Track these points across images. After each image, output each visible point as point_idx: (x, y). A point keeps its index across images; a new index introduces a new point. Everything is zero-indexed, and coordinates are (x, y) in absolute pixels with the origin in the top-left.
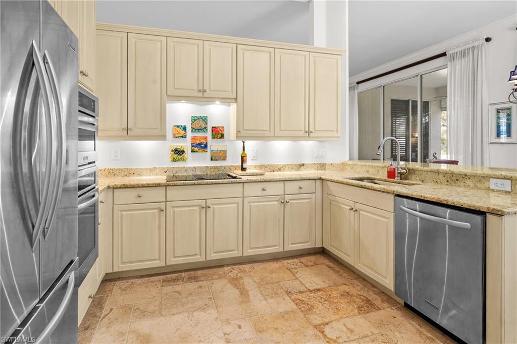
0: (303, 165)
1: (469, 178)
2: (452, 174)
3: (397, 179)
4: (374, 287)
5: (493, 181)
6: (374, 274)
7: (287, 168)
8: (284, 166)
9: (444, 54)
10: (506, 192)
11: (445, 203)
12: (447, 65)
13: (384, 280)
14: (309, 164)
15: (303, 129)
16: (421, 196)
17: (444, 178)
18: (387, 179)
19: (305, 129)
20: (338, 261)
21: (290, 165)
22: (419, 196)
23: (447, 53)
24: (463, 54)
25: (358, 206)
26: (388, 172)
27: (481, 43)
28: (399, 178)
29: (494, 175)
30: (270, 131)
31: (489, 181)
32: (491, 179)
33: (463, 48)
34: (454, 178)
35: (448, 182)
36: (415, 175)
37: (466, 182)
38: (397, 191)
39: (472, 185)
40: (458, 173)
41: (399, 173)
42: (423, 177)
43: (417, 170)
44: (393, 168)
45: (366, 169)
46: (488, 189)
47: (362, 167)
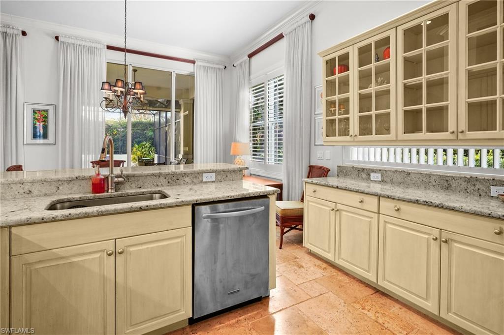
1: (188, 176)
2: (174, 175)
3: (111, 192)
10: (212, 182)
11: (248, 196)
13: (178, 314)
17: (165, 180)
22: (226, 197)
25: (122, 243)
26: (93, 184)
28: (113, 191)
29: (205, 170)
31: (202, 176)
32: (204, 174)
34: (174, 178)
35: (169, 183)
36: (130, 183)
37: (185, 180)
38: (201, 199)
39: (190, 182)
40: (180, 173)
41: (115, 183)
42: (140, 183)
43: (134, 176)
44: (101, 179)
45: (23, 189)
46: (202, 182)
47: (12, 186)
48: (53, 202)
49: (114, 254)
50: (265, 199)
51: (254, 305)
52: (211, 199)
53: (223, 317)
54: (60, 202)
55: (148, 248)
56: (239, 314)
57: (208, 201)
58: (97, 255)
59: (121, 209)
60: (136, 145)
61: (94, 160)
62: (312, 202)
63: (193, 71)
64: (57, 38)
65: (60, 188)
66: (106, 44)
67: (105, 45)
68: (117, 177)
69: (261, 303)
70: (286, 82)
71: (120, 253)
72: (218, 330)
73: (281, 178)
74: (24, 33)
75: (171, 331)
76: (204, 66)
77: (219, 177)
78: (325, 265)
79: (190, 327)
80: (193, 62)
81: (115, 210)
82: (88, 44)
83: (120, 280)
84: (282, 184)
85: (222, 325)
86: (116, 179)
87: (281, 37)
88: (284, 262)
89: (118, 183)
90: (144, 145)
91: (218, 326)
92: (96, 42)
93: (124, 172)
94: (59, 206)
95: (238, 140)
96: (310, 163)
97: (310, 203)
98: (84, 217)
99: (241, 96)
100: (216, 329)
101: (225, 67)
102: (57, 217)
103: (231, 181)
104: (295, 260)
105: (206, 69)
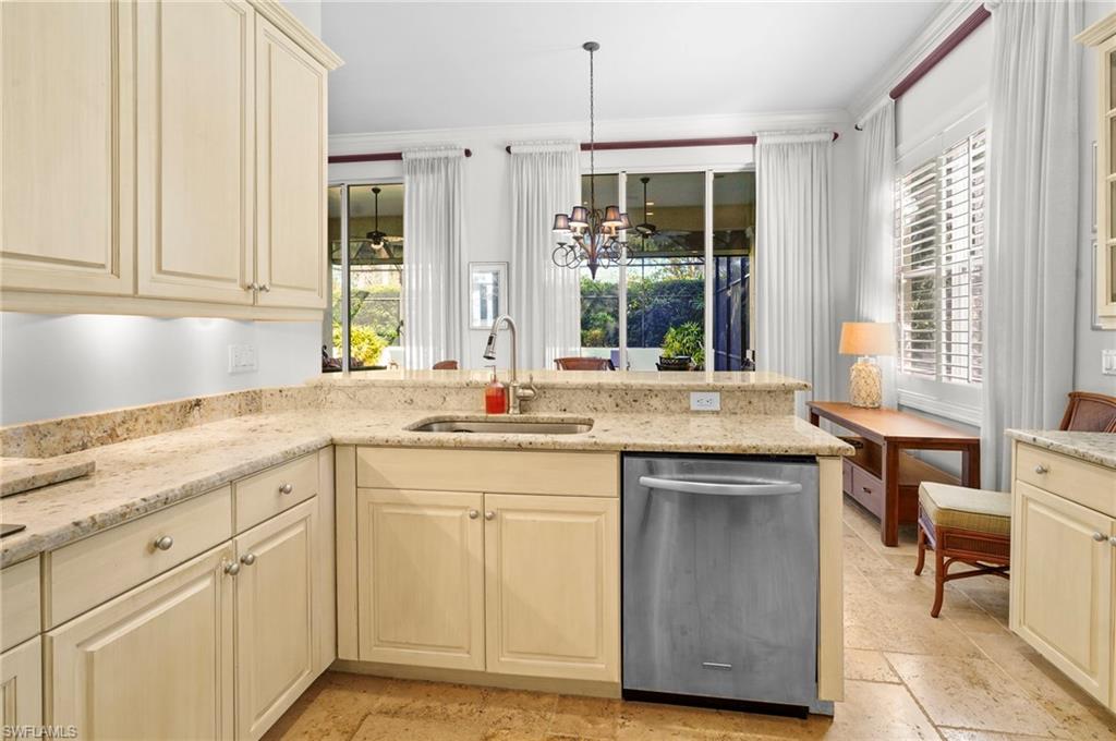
0: (198, 403)
1: (656, 396)
2: (627, 389)
3: (513, 413)
4: (537, 695)
5: (694, 396)
6: (557, 663)
7: (141, 421)
8: (131, 417)
9: (397, 156)
10: (713, 412)
11: (754, 452)
12: (402, 178)
13: (591, 665)
14: (218, 398)
15: (237, 275)
16: (700, 447)
17: (610, 400)
18: (484, 415)
19: (243, 274)
20: (391, 678)
21: (152, 409)
23: (403, 155)
24: (431, 166)
25: (493, 503)
26: (488, 398)
27: (458, 155)
28: (517, 411)
29: (698, 386)
30: (115, 271)
31: (688, 397)
32: (692, 393)
33: (432, 155)
34: (629, 398)
35: (617, 406)
36: (547, 400)
37: (651, 403)
38: (635, 445)
39: (661, 408)
40: (639, 387)
41: (519, 397)
42: (565, 402)
43: (553, 387)
44: (498, 389)
45: (404, 395)
46: (687, 410)
47: (393, 390)
48: (429, 419)
49: (480, 516)
50: (807, 467)
51: (782, 721)
52: (657, 448)
53: (697, 713)
54: (439, 421)
55: (534, 521)
56: (736, 724)
57: (651, 450)
58: (458, 513)
59: (489, 443)
60: (672, 330)
61: (558, 357)
62: (1035, 502)
63: (751, 161)
64: (508, 149)
65: (447, 399)
66: (579, 142)
67: (576, 144)
68: (525, 387)
69: (802, 726)
70: (993, 149)
71: (490, 519)
72: (674, 734)
73: (979, 422)
74: (468, 153)
75: (587, 694)
76: (778, 146)
77: (731, 404)
78: (1078, 709)
79: (623, 705)
80: (752, 140)
81: (480, 442)
82: (552, 149)
83: (491, 564)
84: (978, 440)
85: (688, 729)
86: (521, 391)
87: (981, 16)
88: (931, 654)
89: (524, 399)
90: (687, 329)
91: (677, 727)
92: (564, 143)
93: (536, 380)
94: (435, 426)
95: (865, 316)
96: (1074, 386)
97: (1031, 506)
98: (437, 447)
99: (873, 204)
100: (670, 730)
101: (836, 136)
102: (403, 440)
103: (762, 416)
104: (968, 660)
105: (783, 151)
